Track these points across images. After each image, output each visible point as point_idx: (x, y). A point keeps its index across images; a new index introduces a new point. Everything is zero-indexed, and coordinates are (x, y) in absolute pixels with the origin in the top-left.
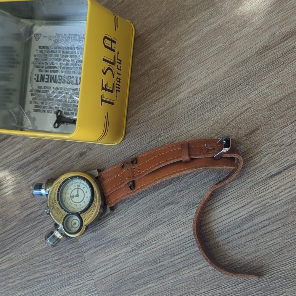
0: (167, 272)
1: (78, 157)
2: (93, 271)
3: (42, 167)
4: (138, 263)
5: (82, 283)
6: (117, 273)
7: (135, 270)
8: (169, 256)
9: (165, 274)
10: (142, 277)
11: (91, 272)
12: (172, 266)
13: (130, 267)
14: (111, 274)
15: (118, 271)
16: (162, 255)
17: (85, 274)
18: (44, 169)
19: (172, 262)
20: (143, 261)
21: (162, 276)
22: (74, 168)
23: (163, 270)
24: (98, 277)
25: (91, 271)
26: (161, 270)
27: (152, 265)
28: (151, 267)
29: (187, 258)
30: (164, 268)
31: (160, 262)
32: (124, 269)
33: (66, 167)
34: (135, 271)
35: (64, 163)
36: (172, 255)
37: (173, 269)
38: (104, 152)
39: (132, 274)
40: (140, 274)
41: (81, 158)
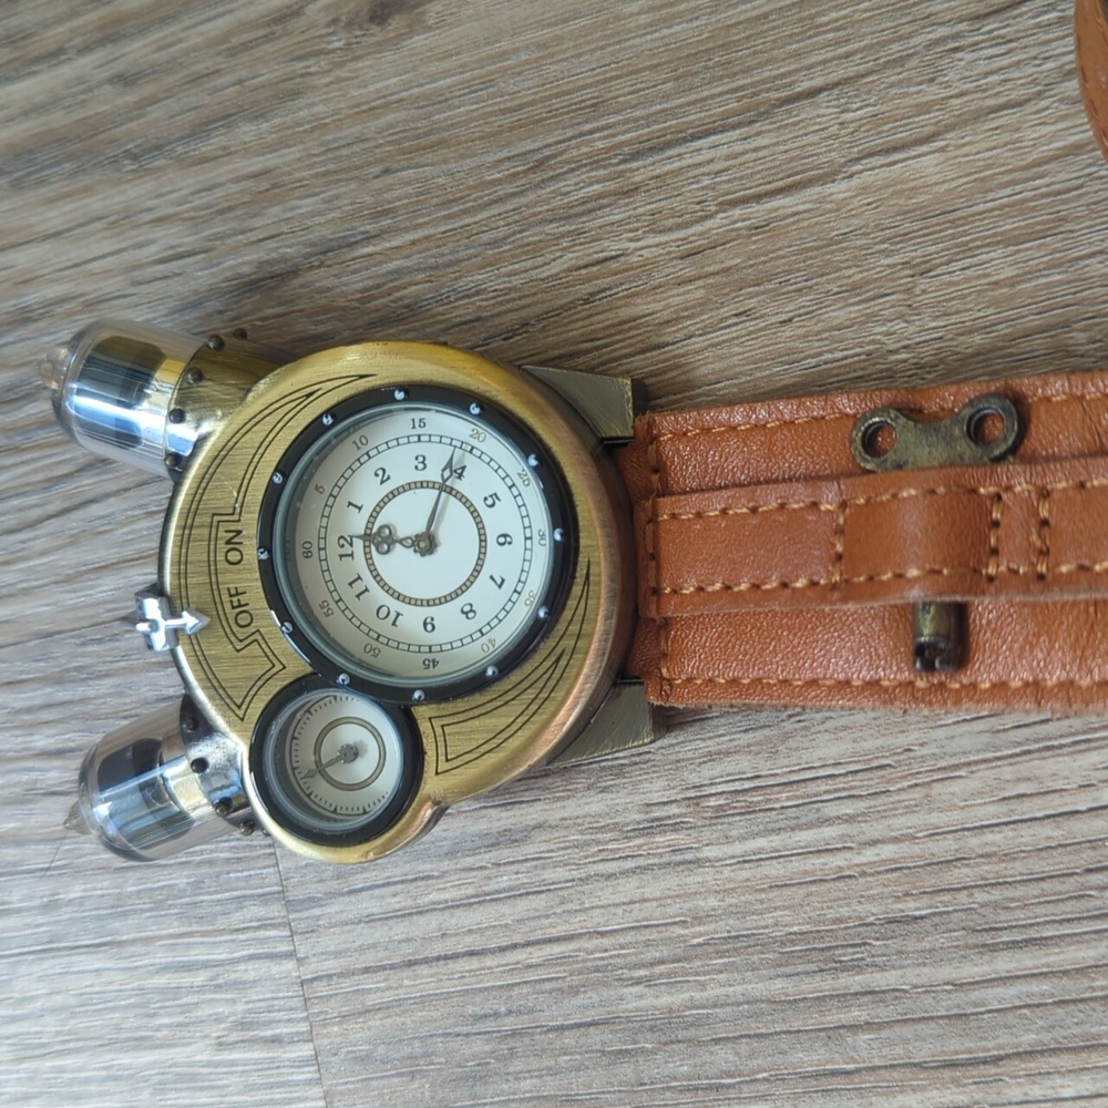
0: (899, 1050)
1: (350, 24)
2: (312, 901)
3: (60, 51)
4: (679, 931)
5: (206, 965)
6: (489, 961)
7: (642, 973)
8: (941, 940)
9: (877, 1062)
10: (682, 1034)
11: (292, 906)
12: (949, 1017)
13: (606, 942)
14: (446, 958)
15: (502, 949)
16: (891, 921)
18: (67, 71)
19: (959, 986)
20: (720, 928)
21: (851, 1067)
23: (868, 1026)
24: (338, 954)
25: (290, 895)
26: (853, 1028)
27: (787, 970)
28: (779, 984)
29: (1094, 989)
30: (883, 1013)
31: (856, 967)
32: (550, 941)
33: (240, 82)
34: (638, 982)
35: (234, 52)
36: (974, 940)
37: (956, 1045)
38: (572, 26)
39: (607, 993)
40: (671, 1011)
41: (377, 34)
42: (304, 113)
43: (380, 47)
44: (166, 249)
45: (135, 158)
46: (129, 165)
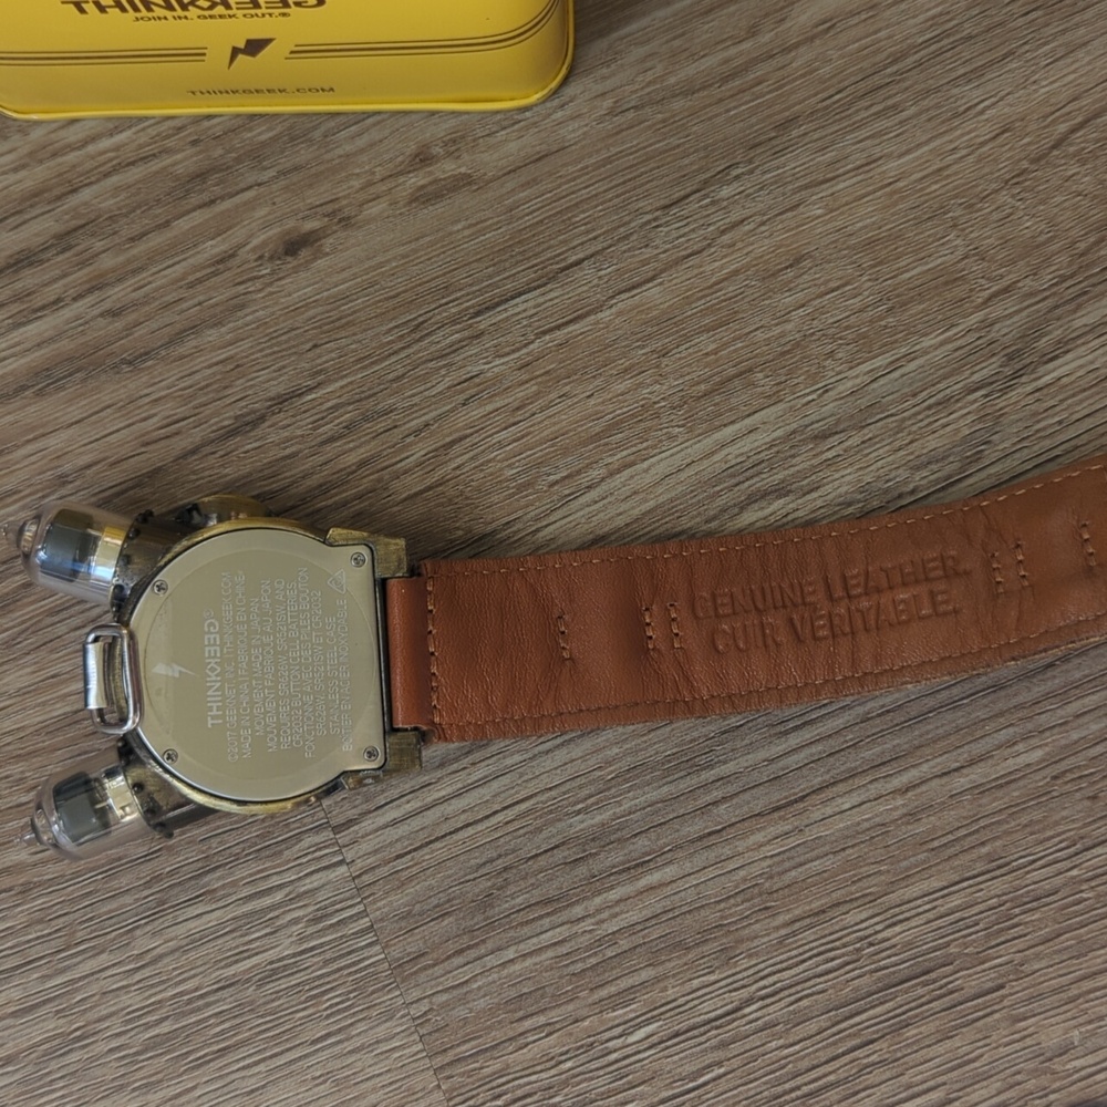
0: (746, 808)
1: (271, 258)
2: (350, 823)
3: (59, 300)
4: (598, 773)
5: (281, 887)
6: (479, 827)
7: (580, 806)
8: (755, 736)
9: (734, 820)
10: (613, 838)
11: (337, 829)
12: (770, 780)
13: (553, 793)
14: (451, 833)
15: (487, 817)
16: (725, 732)
17: (298, 837)
18: (67, 313)
19: (771, 761)
20: (623, 765)
21: (720, 827)
22: (248, 310)
23: (724, 799)
24: (376, 852)
25: (333, 822)
26: (715, 803)
27: (669, 779)
28: (665, 789)
29: (846, 741)
30: (731, 789)
31: (710, 766)
32: (517, 803)
33: (200, 304)
34: (579, 812)
35: (191, 286)
36: (772, 732)
37: (777, 795)
38: (422, 242)
39: (560, 825)
40: (603, 825)
41: (292, 262)
42: (249, 318)
43: (296, 270)
44: (164, 419)
45: (130, 363)
46: (126, 368)
